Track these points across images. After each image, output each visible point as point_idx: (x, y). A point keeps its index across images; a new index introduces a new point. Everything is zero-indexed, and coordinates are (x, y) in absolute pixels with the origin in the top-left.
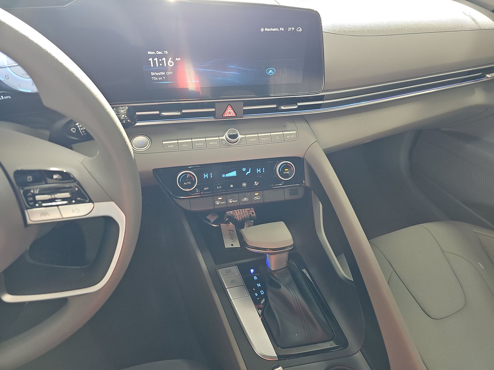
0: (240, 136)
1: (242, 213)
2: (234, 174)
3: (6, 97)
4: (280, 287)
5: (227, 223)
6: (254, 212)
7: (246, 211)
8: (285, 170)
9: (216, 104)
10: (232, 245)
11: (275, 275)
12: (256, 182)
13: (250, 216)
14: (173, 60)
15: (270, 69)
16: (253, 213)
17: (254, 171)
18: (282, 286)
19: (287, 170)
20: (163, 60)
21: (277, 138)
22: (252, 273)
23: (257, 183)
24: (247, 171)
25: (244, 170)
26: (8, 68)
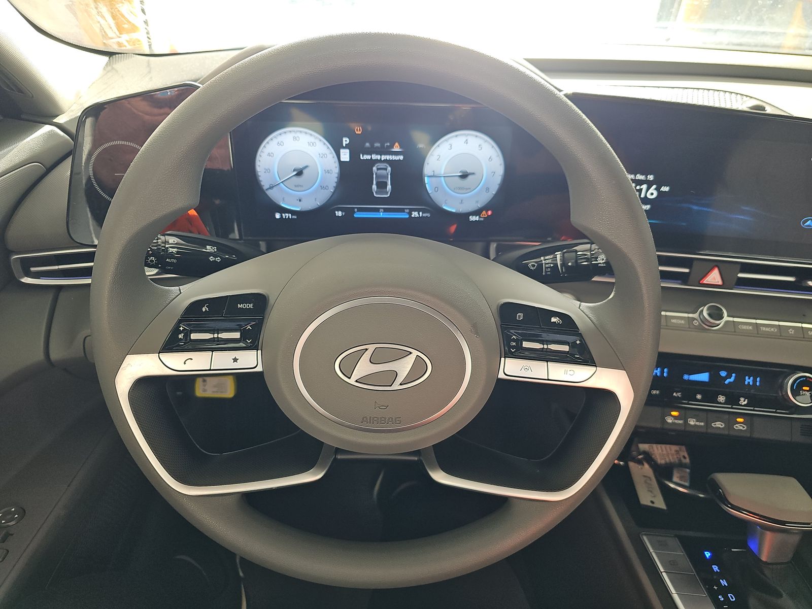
0: (726, 318)
1: (665, 452)
2: (704, 377)
3: (425, 215)
4: (781, 596)
5: (640, 462)
6: (686, 455)
7: (673, 452)
8: (804, 388)
9: (695, 263)
10: (652, 502)
11: (767, 572)
12: (742, 399)
13: (680, 460)
14: (657, 189)
15: (809, 219)
16: (684, 457)
17: (740, 379)
18: (784, 595)
19: (808, 388)
20: (641, 187)
21: (791, 332)
22: (708, 557)
23: (744, 401)
24: (729, 376)
25: (723, 374)
26: (443, 178)
